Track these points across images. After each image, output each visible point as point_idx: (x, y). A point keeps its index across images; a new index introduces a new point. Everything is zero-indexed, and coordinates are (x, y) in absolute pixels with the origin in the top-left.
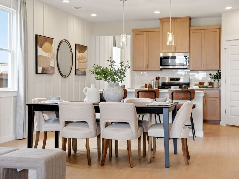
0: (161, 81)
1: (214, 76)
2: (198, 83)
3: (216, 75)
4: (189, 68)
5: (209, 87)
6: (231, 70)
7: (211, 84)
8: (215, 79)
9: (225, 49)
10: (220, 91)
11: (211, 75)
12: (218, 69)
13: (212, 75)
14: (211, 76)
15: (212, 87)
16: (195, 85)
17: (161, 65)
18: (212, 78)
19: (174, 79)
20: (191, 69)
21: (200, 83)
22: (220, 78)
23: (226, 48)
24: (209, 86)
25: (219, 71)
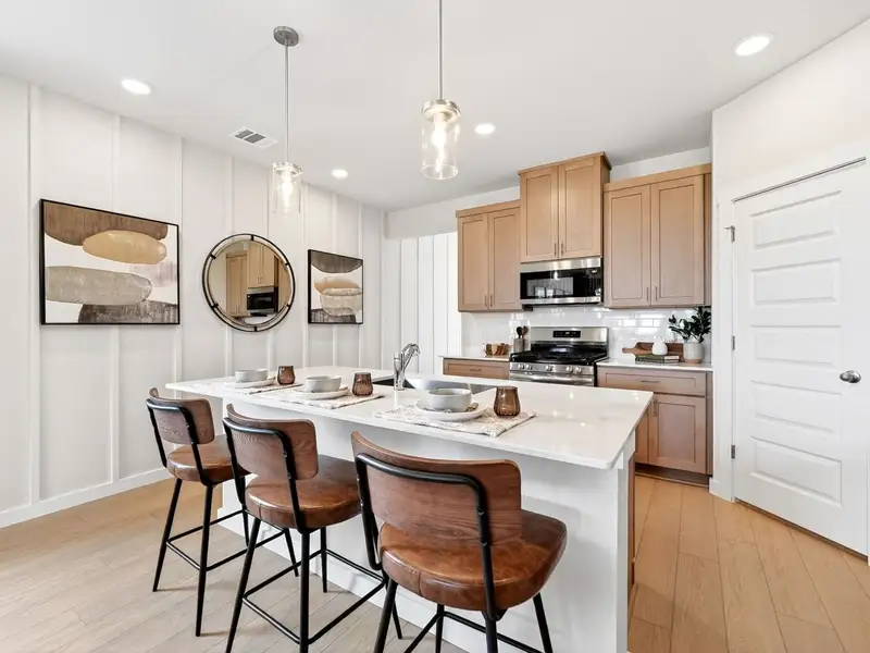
0: (530, 338)
1: (686, 323)
2: (633, 345)
3: (693, 321)
4: (602, 300)
5: (666, 358)
6: (758, 302)
7: (673, 348)
8: (689, 334)
9: (730, 232)
10: (708, 375)
11: (673, 321)
12: (700, 302)
13: (678, 321)
14: (674, 326)
15: (678, 357)
16: (624, 350)
17: (524, 295)
18: (679, 331)
19: (564, 332)
20: (610, 305)
21: (639, 345)
22: (707, 331)
23: (733, 228)
24: (667, 355)
25: (700, 308)
